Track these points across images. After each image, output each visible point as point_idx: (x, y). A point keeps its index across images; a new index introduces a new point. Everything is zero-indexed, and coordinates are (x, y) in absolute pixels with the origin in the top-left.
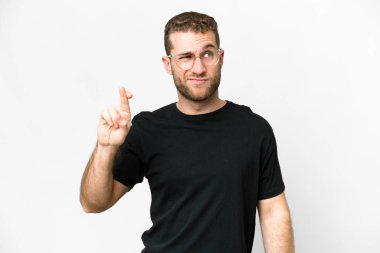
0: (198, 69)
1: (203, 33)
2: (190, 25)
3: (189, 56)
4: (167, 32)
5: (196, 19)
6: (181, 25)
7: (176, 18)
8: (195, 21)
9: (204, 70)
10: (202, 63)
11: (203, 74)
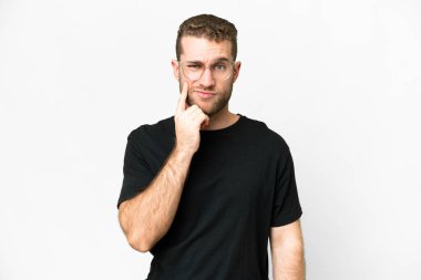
0: (206, 81)
1: (217, 41)
2: (205, 31)
3: (198, 65)
4: (180, 35)
5: (213, 25)
6: (195, 29)
7: (192, 20)
8: (211, 27)
9: (213, 83)
10: (212, 75)
11: (211, 88)
